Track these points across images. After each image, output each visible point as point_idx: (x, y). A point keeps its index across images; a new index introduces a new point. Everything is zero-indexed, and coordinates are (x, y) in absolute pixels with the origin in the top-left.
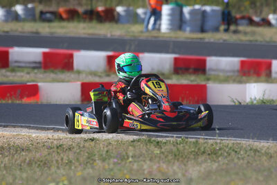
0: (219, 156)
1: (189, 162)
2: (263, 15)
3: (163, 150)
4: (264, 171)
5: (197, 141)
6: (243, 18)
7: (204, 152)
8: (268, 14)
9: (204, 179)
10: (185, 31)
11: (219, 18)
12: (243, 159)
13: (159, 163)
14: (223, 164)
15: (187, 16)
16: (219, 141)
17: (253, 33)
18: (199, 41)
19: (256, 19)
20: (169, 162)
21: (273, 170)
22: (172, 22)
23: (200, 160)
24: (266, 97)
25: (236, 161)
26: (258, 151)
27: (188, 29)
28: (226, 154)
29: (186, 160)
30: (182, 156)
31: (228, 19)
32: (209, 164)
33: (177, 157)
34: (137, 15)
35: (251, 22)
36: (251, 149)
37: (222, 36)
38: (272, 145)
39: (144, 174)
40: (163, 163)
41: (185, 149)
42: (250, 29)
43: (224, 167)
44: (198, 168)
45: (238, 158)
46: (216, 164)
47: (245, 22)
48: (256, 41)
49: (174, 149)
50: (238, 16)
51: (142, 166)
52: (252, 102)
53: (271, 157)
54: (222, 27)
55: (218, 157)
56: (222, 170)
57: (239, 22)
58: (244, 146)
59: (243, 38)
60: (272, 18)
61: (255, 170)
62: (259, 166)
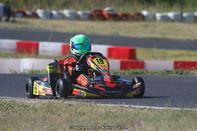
2: (33, 10)
4: (31, 120)
6: (19, 12)
8: (36, 9)
11: (2, 12)
12: (16, 112)
17: (26, 23)
19: (28, 13)
21: (37, 120)
24: (35, 68)
25: (11, 113)
26: (28, 107)
28: (4, 109)
35: (25, 15)
36: (22, 106)
37: (4, 25)
38: (37, 102)
42: (24, 20)
43: (3, 118)
45: (13, 111)
47: (20, 15)
48: (28, 28)
50: (15, 10)
52: (25, 72)
53: (36, 111)
54: (4, 18)
56: (1, 120)
57: (16, 14)
58: (18, 103)
59: (19, 26)
60: (40, 12)
61: (25, 120)
62: (28, 117)
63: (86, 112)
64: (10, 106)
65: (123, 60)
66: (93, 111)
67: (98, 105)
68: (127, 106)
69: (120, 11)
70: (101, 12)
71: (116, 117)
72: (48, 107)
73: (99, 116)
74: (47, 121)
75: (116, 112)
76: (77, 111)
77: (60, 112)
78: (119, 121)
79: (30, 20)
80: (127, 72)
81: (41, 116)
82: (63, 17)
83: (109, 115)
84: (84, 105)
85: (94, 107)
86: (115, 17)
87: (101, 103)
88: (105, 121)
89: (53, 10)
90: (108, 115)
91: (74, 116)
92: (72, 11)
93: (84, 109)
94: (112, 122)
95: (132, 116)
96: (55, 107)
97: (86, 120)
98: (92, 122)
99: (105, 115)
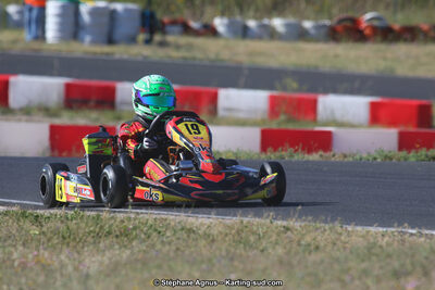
0: (133, 239)
1: (86, 249)
2: (206, 19)
3: (44, 229)
4: (202, 262)
5: (98, 216)
6: (174, 23)
7: (109, 233)
8: (213, 17)
9: (108, 275)
10: (82, 41)
11: (137, 22)
12: (170, 243)
13: (38, 249)
14: (139, 251)
15: (86, 18)
16: (133, 216)
17: (190, 47)
18: (104, 57)
19: (194, 25)
20: (54, 247)
21: (215, 261)
22: (62, 27)
23: (101, 245)
25: (159, 246)
26: (194, 232)
27: (88, 39)
28: (143, 236)
29: (81, 244)
30: (75, 239)
31: (150, 24)
32: (117, 252)
33: (68, 240)
34: (7, 15)
35: (187, 29)
36: (182, 229)
37: (140, 51)
39: (12, 266)
40: (45, 249)
41: (78, 228)
42: (184, 40)
43: (140, 256)
44: (99, 258)
45: (163, 242)
46: (128, 252)
47: (177, 29)
48: (194, 59)
49: (62, 227)
50: (166, 19)
51: (11, 253)
53: (213, 241)
54: (142, 37)
55: (131, 241)
56: (137, 260)
57: (168, 28)
58: (173, 223)
59: (175, 54)
60: (220, 23)
61: (188, 262)
62: (194, 255)
63: (322, 244)
64: (156, 230)
65: (403, 129)
66: (338, 242)
67: (350, 228)
68: (414, 231)
69: (398, 21)
70: (355, 22)
71: (389, 256)
72: (238, 232)
73: (351, 252)
74: (236, 263)
75: (388, 244)
76: (303, 242)
77: (264, 243)
78: (396, 264)
79: (199, 41)
80: (412, 156)
81: (224, 253)
82: (272, 34)
83: (374, 251)
84: (317, 229)
85: (341, 234)
86: (386, 34)
87: (356, 225)
88: (364, 265)
89: (250, 18)
90: (371, 250)
91: (297, 253)
92: (291, 20)
93: (319, 238)
94: (381, 268)
95: (425, 254)
96: (254, 233)
97: (322, 262)
98: (336, 267)
99: (366, 251)
